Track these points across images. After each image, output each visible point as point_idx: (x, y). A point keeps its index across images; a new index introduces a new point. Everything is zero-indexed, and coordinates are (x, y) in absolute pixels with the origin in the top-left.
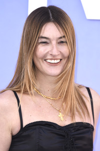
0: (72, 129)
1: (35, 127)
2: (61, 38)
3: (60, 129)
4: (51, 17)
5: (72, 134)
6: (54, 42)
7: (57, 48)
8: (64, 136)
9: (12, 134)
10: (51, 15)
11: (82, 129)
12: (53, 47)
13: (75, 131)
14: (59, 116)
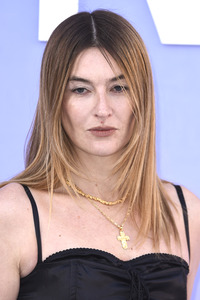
0: (144, 267)
1: (67, 261)
2: (114, 79)
3: (119, 267)
4: (95, 37)
5: (145, 277)
6: (101, 89)
7: (107, 101)
8: (129, 282)
9: (20, 273)
10: (95, 31)
11: (166, 268)
12: (99, 100)
13: (151, 272)
14: (119, 237)
